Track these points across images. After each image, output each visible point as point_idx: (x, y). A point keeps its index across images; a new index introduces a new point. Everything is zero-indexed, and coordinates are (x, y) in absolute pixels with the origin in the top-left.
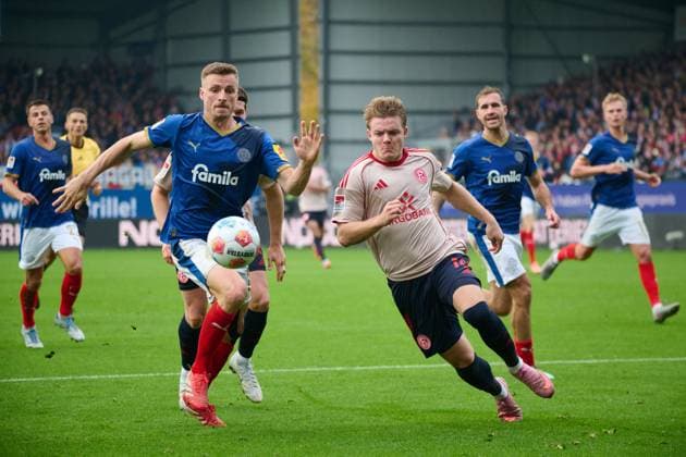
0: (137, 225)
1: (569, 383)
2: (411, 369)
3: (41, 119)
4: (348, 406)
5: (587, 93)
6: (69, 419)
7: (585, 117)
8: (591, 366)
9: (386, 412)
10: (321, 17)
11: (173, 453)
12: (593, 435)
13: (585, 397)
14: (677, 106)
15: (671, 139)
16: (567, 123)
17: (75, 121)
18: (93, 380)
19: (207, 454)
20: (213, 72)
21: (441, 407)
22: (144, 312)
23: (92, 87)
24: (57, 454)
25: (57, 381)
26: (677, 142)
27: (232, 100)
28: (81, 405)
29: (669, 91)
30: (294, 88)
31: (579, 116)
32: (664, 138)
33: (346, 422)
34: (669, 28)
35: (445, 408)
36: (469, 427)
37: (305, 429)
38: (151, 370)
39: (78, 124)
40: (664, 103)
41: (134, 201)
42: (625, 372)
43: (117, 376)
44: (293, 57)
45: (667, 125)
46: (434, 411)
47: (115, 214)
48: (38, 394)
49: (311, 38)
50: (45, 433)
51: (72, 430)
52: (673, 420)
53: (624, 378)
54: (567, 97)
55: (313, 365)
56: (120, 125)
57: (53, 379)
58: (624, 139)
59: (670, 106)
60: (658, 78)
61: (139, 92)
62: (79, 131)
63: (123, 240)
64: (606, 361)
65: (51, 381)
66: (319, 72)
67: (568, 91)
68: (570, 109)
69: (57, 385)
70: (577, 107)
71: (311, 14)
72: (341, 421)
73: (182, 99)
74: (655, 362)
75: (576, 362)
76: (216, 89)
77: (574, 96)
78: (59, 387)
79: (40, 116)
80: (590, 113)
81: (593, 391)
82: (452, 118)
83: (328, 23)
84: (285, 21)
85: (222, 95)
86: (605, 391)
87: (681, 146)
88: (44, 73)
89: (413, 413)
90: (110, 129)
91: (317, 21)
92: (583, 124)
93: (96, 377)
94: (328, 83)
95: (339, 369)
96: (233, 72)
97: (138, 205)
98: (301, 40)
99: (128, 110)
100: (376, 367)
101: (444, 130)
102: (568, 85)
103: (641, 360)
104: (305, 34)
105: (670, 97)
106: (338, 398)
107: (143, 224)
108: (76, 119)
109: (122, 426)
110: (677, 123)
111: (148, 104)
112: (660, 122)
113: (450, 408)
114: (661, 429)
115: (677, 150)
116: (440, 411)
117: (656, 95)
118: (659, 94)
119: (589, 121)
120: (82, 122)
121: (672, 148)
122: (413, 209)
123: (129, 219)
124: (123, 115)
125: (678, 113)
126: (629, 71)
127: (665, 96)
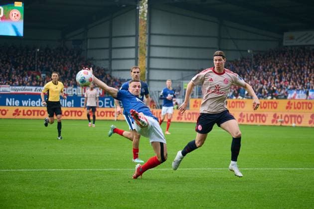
10: (147, 32)
30: (136, 59)
41: (73, 101)
44: (136, 47)
49: (143, 40)
54: (242, 66)
66: (146, 53)
71: (144, 31)
76: (135, 86)
83: (150, 34)
88: (40, 51)
102: (242, 61)
104: (141, 38)
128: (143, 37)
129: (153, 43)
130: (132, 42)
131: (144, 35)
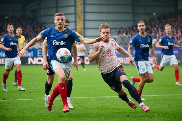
0: (33, 59)
1: (150, 101)
2: (107, 98)
3: (11, 29)
4: (90, 107)
5: (154, 23)
6: (15, 111)
7: (154, 30)
8: (155, 97)
9: (100, 109)
10: (83, 3)
11: (43, 120)
12: (156, 115)
13: (154, 105)
14: (178, 27)
15: (177, 36)
16: (149, 31)
17: (19, 31)
18: (21, 101)
19: (52, 120)
20: (58, 15)
21: (115, 108)
22: (35, 82)
23: (21, 21)
24: (11, 120)
25: (11, 101)
26: (179, 36)
27: (63, 23)
28: (18, 107)
29: (176, 23)
30: (75, 22)
31: (152, 29)
32: (175, 35)
33: (89, 112)
34: (176, 6)
35: (116, 108)
36: (123, 113)
37: (78, 113)
38: (37, 98)
39: (20, 31)
40: (175, 26)
41: (32, 52)
42: (165, 98)
43: (28, 99)
44: (75, 14)
45: (176, 32)
46: (113, 109)
47: (27, 56)
48: (6, 104)
49: (80, 8)
50: (8, 114)
51: (15, 114)
52: (178, 111)
53: (164, 100)
54: (149, 24)
55: (80, 96)
56: (29, 32)
57: (10, 100)
58: (171, 37)
59: (177, 27)
60: (173, 19)
61: (34, 23)
62: (20, 33)
63: (29, 63)
64: (160, 95)
65: (10, 101)
66: (82, 17)
67: (149, 23)
68: (150, 27)
69: (11, 102)
70: (152, 27)
71: (80, 2)
72: (88, 111)
73: (45, 25)
74: (172, 96)
75: (151, 95)
76: (58, 20)
77: (151, 24)
78: (12, 102)
79: (11, 28)
80: (155, 29)
81: (156, 103)
82: (118, 30)
83: (85, 4)
84: (73, 4)
85: (60, 21)
86: (159, 103)
87: (180, 38)
88: (8, 18)
89: (108, 109)
90: (26, 33)
91: (82, 4)
92: (153, 31)
93: (22, 100)
94: (84, 20)
95: (87, 97)
96: (63, 15)
97: (33, 53)
98: (77, 9)
99: (31, 28)
100: (97, 97)
101: (116, 33)
102: (149, 21)
103: (169, 95)
104: (79, 8)
105: (177, 25)
106: (87, 105)
107: (35, 58)
108: (19, 30)
109: (29, 113)
110: (179, 31)
111: (36, 26)
112: (174, 31)
113: (117, 108)
114: (174, 114)
115: (179, 39)
116: (115, 109)
117: (173, 24)
118: (174, 23)
119: (155, 31)
120: (21, 31)
121: (177, 38)
122: (111, 54)
123: (31, 57)
124: (29, 29)
125: (179, 29)
126: (166, 17)
127: (175, 24)
128: (80, 6)
129: (87, 10)
130: (72, 10)
131: (80, 5)
